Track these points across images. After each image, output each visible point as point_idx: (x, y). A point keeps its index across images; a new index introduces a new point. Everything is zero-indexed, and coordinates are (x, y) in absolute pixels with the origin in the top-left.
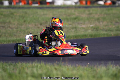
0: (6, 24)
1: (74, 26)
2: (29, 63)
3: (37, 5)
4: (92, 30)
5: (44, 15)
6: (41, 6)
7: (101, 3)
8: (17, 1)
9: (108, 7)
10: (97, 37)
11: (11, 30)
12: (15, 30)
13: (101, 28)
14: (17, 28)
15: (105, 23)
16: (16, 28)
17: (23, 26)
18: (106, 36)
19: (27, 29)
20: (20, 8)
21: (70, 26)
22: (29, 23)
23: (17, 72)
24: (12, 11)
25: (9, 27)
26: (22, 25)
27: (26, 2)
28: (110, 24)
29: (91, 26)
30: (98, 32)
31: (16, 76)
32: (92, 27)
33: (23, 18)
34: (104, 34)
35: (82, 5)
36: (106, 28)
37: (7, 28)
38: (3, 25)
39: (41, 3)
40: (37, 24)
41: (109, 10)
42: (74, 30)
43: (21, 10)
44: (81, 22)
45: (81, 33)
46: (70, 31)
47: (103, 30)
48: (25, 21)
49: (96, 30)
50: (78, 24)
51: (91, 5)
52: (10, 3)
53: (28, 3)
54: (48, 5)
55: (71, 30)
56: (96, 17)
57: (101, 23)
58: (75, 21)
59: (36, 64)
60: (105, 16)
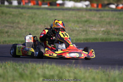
0: (15, 24)
1: (85, 28)
2: (39, 64)
3: (46, 6)
4: (104, 34)
5: (54, 16)
6: (51, 7)
7: (113, 6)
8: (27, 1)
9: (120, 11)
10: (108, 41)
11: (19, 30)
12: (24, 30)
13: (113, 32)
14: (26, 29)
15: (117, 27)
16: (24, 29)
17: (32, 27)
18: (117, 40)
19: (36, 30)
20: (29, 8)
21: (81, 29)
22: (38, 24)
23: (28, 73)
24: (21, 11)
25: (18, 27)
26: (31, 25)
27: (35, 2)
28: (122, 28)
29: (102, 29)
30: (110, 36)
31: (27, 76)
32: (103, 31)
33: (32, 19)
34: (115, 39)
35: (93, 8)
36: (118, 32)
37: (16, 28)
38: (12, 25)
39: (51, 4)
40: (46, 25)
41: (121, 14)
42: (85, 32)
43: (30, 11)
44: (92, 25)
45: (92, 36)
46: (80, 34)
47: (115, 34)
48: (34, 22)
49: (107, 34)
50: (89, 26)
51: (102, 9)
52: (19, 3)
53: (38, 4)
54: (58, 7)
55: (82, 32)
56: (108, 20)
57: (113, 27)
58: (86, 24)
59: (47, 66)
60: (117, 20)
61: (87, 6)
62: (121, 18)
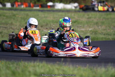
0: (8, 25)
2: (31, 62)
3: (38, 8)
4: (91, 34)
5: (45, 17)
6: (42, 9)
8: (19, 4)
10: (96, 40)
11: (12, 30)
12: (17, 31)
13: (100, 32)
15: (103, 27)
16: (17, 29)
18: (104, 40)
20: (21, 10)
23: (20, 71)
24: (14, 12)
25: (11, 28)
27: (27, 4)
28: (108, 28)
29: (90, 29)
30: (97, 35)
31: (19, 74)
32: (91, 31)
33: (25, 20)
34: (103, 38)
36: (105, 32)
37: (9, 29)
38: (5, 26)
39: (42, 6)
41: (108, 15)
43: (22, 12)
44: (80, 26)
47: (102, 33)
49: (95, 34)
50: (78, 27)
52: (12, 5)
53: (30, 6)
54: (49, 9)
56: (95, 21)
57: (100, 27)
58: (75, 24)
59: (38, 64)
60: (104, 20)
61: (76, 7)
62: (108, 19)
